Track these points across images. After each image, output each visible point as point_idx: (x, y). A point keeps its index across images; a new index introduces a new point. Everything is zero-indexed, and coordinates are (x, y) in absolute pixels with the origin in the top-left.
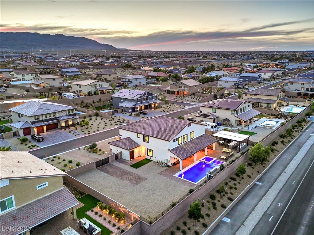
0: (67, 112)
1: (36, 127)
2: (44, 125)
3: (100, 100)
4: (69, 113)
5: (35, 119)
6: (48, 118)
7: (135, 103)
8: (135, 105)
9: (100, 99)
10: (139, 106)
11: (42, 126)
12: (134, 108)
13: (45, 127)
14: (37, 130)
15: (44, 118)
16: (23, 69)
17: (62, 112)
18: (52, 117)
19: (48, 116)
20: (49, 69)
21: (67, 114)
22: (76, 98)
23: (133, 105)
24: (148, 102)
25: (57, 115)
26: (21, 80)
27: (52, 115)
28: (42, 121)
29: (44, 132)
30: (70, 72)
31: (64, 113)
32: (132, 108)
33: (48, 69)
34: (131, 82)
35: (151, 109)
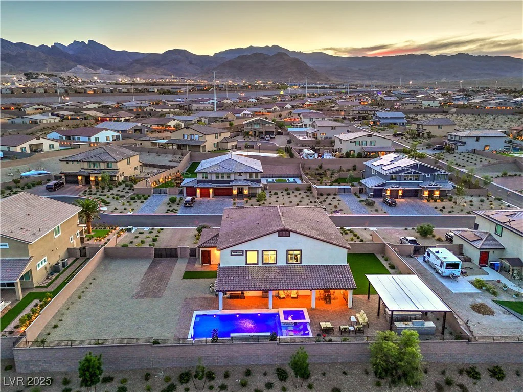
0: (248, 175)
1: (200, 188)
2: (211, 188)
3: (354, 168)
4: (251, 177)
5: (203, 178)
6: (220, 179)
7: (383, 181)
8: (384, 185)
9: (355, 166)
10: (388, 189)
11: (208, 188)
12: (382, 189)
13: (211, 191)
14: (200, 191)
15: (213, 178)
16: (337, 111)
17: (240, 174)
18: (226, 179)
19: (220, 176)
20: (367, 111)
21: (248, 178)
22: (312, 158)
23: (378, 184)
24: (418, 185)
25: (232, 178)
26: (308, 126)
27: (226, 176)
28: (211, 182)
29: (209, 197)
30: (387, 118)
31: (243, 177)
32: (375, 189)
33: (365, 111)
34: (465, 143)
35: (421, 198)
